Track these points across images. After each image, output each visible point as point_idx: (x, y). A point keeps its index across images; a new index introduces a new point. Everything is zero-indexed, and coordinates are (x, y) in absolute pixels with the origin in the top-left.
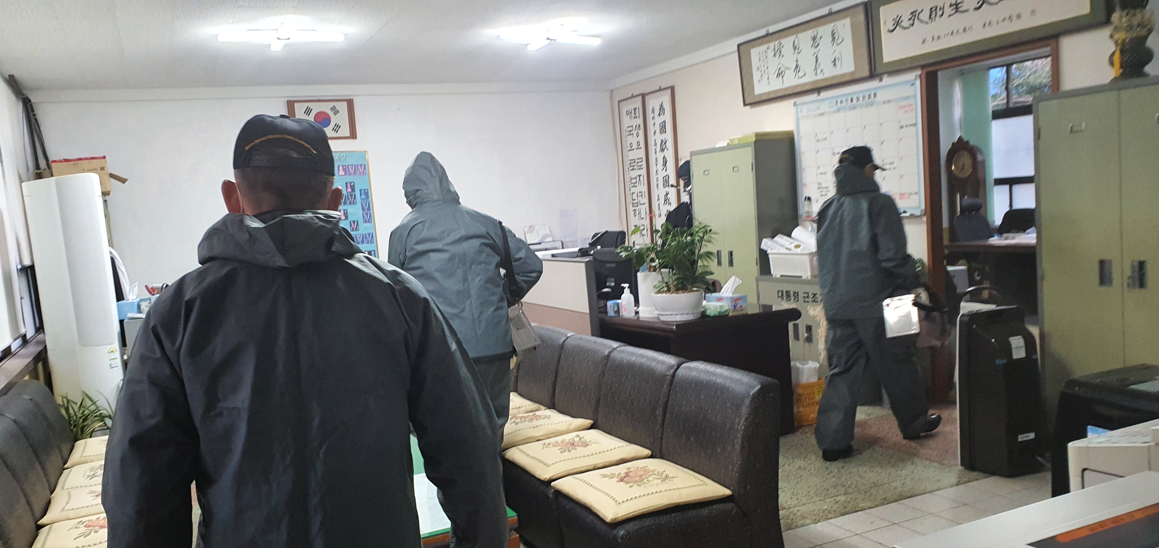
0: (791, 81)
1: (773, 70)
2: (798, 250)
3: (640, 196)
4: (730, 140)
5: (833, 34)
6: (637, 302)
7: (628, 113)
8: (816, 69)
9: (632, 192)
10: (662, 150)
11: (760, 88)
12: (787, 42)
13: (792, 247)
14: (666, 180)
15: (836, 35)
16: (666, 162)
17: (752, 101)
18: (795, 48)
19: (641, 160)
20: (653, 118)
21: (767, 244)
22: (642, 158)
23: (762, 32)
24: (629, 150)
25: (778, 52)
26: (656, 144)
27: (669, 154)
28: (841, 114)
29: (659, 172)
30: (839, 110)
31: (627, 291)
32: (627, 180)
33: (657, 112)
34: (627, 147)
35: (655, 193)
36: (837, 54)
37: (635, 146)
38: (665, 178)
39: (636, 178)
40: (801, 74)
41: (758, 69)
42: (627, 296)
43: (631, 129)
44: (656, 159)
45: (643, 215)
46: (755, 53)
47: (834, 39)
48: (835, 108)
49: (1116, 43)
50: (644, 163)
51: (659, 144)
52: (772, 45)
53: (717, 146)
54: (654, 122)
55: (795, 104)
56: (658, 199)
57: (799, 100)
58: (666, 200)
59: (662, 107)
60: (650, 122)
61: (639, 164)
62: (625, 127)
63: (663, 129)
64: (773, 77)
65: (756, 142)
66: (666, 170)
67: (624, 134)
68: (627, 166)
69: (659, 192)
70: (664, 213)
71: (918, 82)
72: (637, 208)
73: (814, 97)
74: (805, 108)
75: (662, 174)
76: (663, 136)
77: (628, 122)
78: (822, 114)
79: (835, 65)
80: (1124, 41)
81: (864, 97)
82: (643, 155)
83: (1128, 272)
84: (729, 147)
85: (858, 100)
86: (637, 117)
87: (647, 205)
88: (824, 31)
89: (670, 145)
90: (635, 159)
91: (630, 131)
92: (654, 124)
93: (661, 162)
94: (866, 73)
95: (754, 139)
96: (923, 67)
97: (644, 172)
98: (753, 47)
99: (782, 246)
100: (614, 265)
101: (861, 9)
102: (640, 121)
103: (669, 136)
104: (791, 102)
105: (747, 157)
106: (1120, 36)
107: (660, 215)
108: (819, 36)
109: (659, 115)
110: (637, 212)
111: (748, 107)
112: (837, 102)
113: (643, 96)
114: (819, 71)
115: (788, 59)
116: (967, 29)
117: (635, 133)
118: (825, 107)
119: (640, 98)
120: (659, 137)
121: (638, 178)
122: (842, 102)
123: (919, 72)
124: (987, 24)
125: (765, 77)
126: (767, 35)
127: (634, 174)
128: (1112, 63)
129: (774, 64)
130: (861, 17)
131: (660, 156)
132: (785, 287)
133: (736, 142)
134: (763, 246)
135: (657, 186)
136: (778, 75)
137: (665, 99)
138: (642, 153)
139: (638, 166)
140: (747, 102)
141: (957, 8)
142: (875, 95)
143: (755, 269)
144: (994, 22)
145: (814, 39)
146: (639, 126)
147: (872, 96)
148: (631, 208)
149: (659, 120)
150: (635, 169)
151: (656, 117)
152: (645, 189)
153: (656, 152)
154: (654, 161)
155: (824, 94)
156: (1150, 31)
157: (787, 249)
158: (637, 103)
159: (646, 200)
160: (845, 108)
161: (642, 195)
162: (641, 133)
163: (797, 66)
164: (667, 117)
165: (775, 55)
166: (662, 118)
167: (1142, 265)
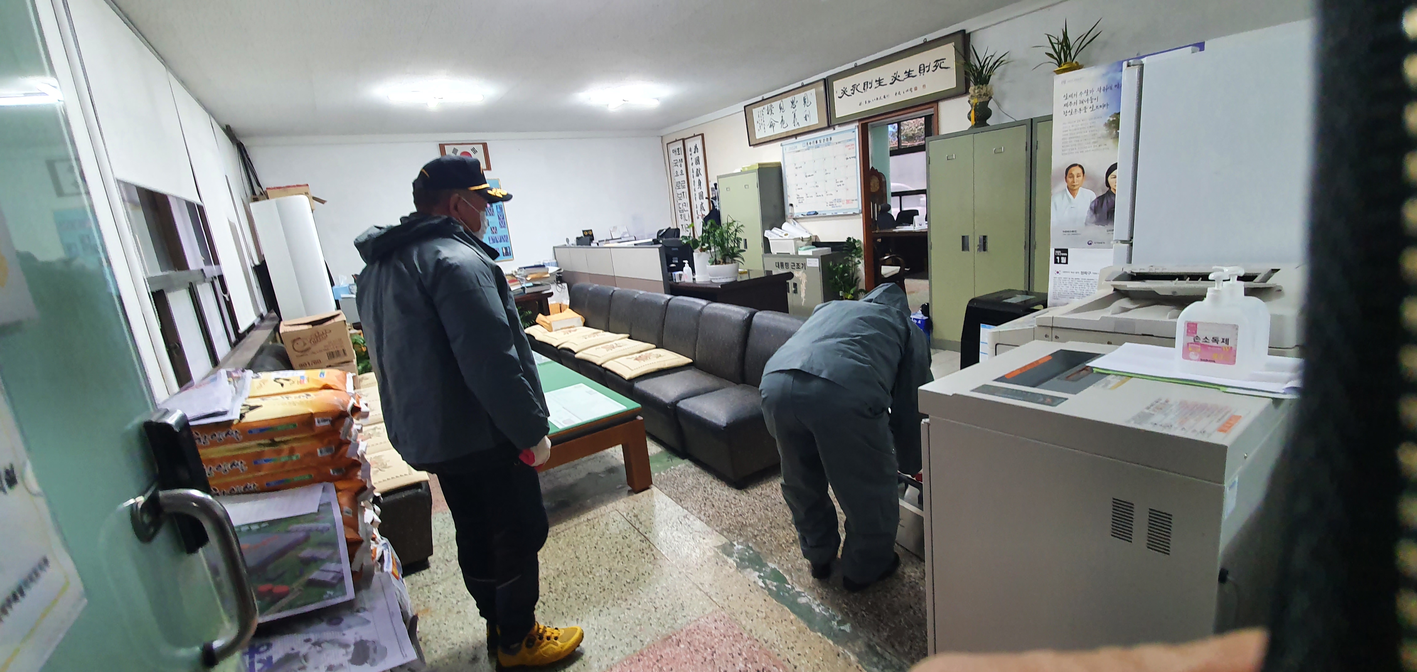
0: (779, 130)
1: (767, 123)
2: (787, 237)
3: (684, 205)
4: (743, 168)
5: (804, 99)
6: (694, 271)
7: (674, 151)
8: (794, 122)
9: (678, 202)
10: (698, 175)
11: (760, 134)
12: (776, 104)
13: (783, 235)
14: (701, 194)
15: (806, 100)
16: (700, 182)
17: (754, 144)
18: (781, 109)
19: (684, 182)
20: (691, 154)
21: (767, 234)
23: (760, 98)
24: (676, 176)
25: (770, 112)
26: (693, 172)
27: (703, 178)
28: (811, 150)
29: (696, 189)
30: (808, 149)
31: (687, 265)
32: (675, 195)
33: (693, 150)
34: (674, 173)
35: (694, 203)
36: (807, 113)
37: (679, 173)
39: (681, 194)
40: (785, 125)
41: (758, 122)
42: (687, 268)
43: (676, 162)
44: (694, 181)
45: (687, 218)
46: (756, 111)
47: (805, 102)
48: (806, 148)
49: (972, 106)
50: (686, 184)
51: (695, 171)
52: (766, 106)
53: (735, 172)
54: (691, 159)
55: (781, 145)
56: (697, 207)
57: (784, 142)
58: (702, 208)
59: (696, 147)
60: (689, 157)
62: (672, 161)
63: (698, 161)
64: (767, 127)
65: (759, 169)
66: (701, 188)
67: (672, 165)
68: (674, 186)
69: (696, 203)
70: (701, 216)
71: (857, 130)
72: (682, 214)
73: (793, 140)
74: (788, 147)
75: (698, 191)
76: (698, 166)
77: (674, 157)
78: (799, 151)
79: (806, 120)
80: (976, 104)
81: (824, 140)
82: (685, 179)
83: (977, 242)
84: (742, 173)
85: (820, 142)
86: (680, 154)
87: (689, 211)
88: (799, 97)
89: (703, 172)
90: (680, 182)
93: (697, 183)
94: (826, 125)
95: (758, 168)
96: (859, 120)
97: (686, 190)
98: (754, 108)
99: (777, 235)
100: (677, 249)
101: (822, 83)
102: (682, 157)
103: (702, 166)
104: (779, 143)
105: (753, 179)
106: (975, 101)
107: (698, 218)
108: (795, 101)
109: (695, 152)
110: (683, 216)
111: (752, 147)
112: (807, 143)
113: (683, 140)
114: (796, 123)
115: (777, 116)
116: (886, 96)
117: (679, 164)
118: (800, 146)
119: (681, 141)
120: (695, 167)
122: (810, 143)
123: (857, 124)
124: (898, 93)
125: (762, 128)
126: (763, 100)
127: (680, 191)
128: (970, 119)
129: (768, 119)
130: (822, 88)
131: (696, 179)
132: (780, 260)
133: (746, 169)
134: (766, 235)
135: (695, 198)
136: (771, 126)
137: (698, 141)
138: (684, 177)
139: (682, 186)
140: (751, 144)
141: (880, 83)
142: (831, 138)
143: (761, 250)
144: (902, 93)
145: (792, 103)
146: (682, 160)
147: (829, 139)
148: (679, 214)
149: (695, 156)
150: (680, 188)
151: (693, 154)
152: (687, 201)
153: (693, 177)
154: (693, 182)
155: (799, 138)
156: (990, 98)
157: (780, 236)
158: (680, 145)
159: (689, 208)
160: (812, 147)
161: (686, 205)
162: (683, 164)
163: (782, 120)
164: (700, 154)
165: (768, 113)
166: (697, 154)
167: (985, 237)
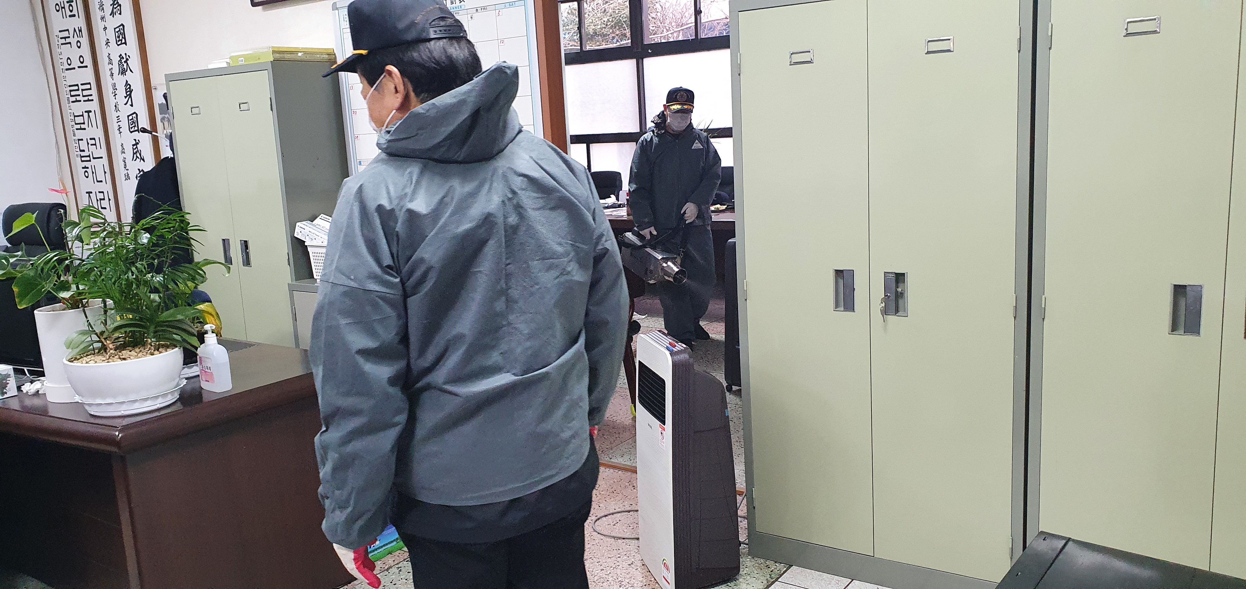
3: (92, 145)
4: (230, 58)
7: (60, 7)
9: (76, 138)
10: (123, 72)
14: (133, 120)
16: (131, 91)
19: (88, 86)
20: (103, 18)
21: (304, 229)
22: (89, 84)
24: (67, 70)
26: (111, 63)
27: (136, 79)
29: (121, 106)
32: (68, 118)
33: (108, 9)
34: (62, 64)
35: (116, 140)
37: (76, 63)
38: (130, 118)
39: (82, 116)
43: (65, 34)
44: (114, 85)
50: (94, 92)
51: (116, 61)
53: (211, 67)
54: (105, 26)
56: (123, 151)
59: (115, 2)
60: (98, 25)
61: (85, 93)
62: (55, 30)
63: (121, 38)
65: (275, 64)
66: (132, 105)
67: (55, 41)
68: (64, 96)
69: (123, 139)
70: (134, 173)
75: (124, 111)
76: (122, 49)
77: (58, 21)
82: (92, 79)
84: (231, 70)
86: (74, 16)
87: (105, 161)
89: (135, 63)
90: (77, 85)
91: (65, 38)
92: (105, 28)
93: (121, 92)
95: (272, 60)
97: (94, 106)
102: (80, 22)
103: (132, 48)
105: (260, 89)
107: (128, 177)
109: (112, 14)
111: (260, 8)
117: (73, 41)
120: (116, 51)
121: (86, 115)
127: (79, 108)
131: (120, 81)
133: (242, 62)
135: (119, 129)
138: (88, 75)
139: (84, 96)
143: (286, 271)
146: (80, 31)
148: (78, 164)
149: (113, 22)
150: (80, 101)
151: (108, 17)
152: (99, 133)
153: (112, 75)
154: (111, 90)
159: (103, 152)
161: (95, 145)
162: (85, 41)
164: (127, 17)
166: (117, 20)
